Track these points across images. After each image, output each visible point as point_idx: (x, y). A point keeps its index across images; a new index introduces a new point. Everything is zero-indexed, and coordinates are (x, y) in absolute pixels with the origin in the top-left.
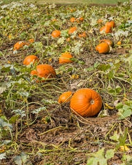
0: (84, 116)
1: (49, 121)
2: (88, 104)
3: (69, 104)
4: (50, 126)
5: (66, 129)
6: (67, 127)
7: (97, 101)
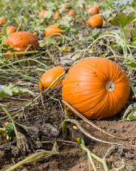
0: (93, 119)
1: (12, 134)
2: (102, 91)
3: (59, 91)
4: (15, 150)
5: (54, 157)
6: (55, 150)
7: (121, 85)
